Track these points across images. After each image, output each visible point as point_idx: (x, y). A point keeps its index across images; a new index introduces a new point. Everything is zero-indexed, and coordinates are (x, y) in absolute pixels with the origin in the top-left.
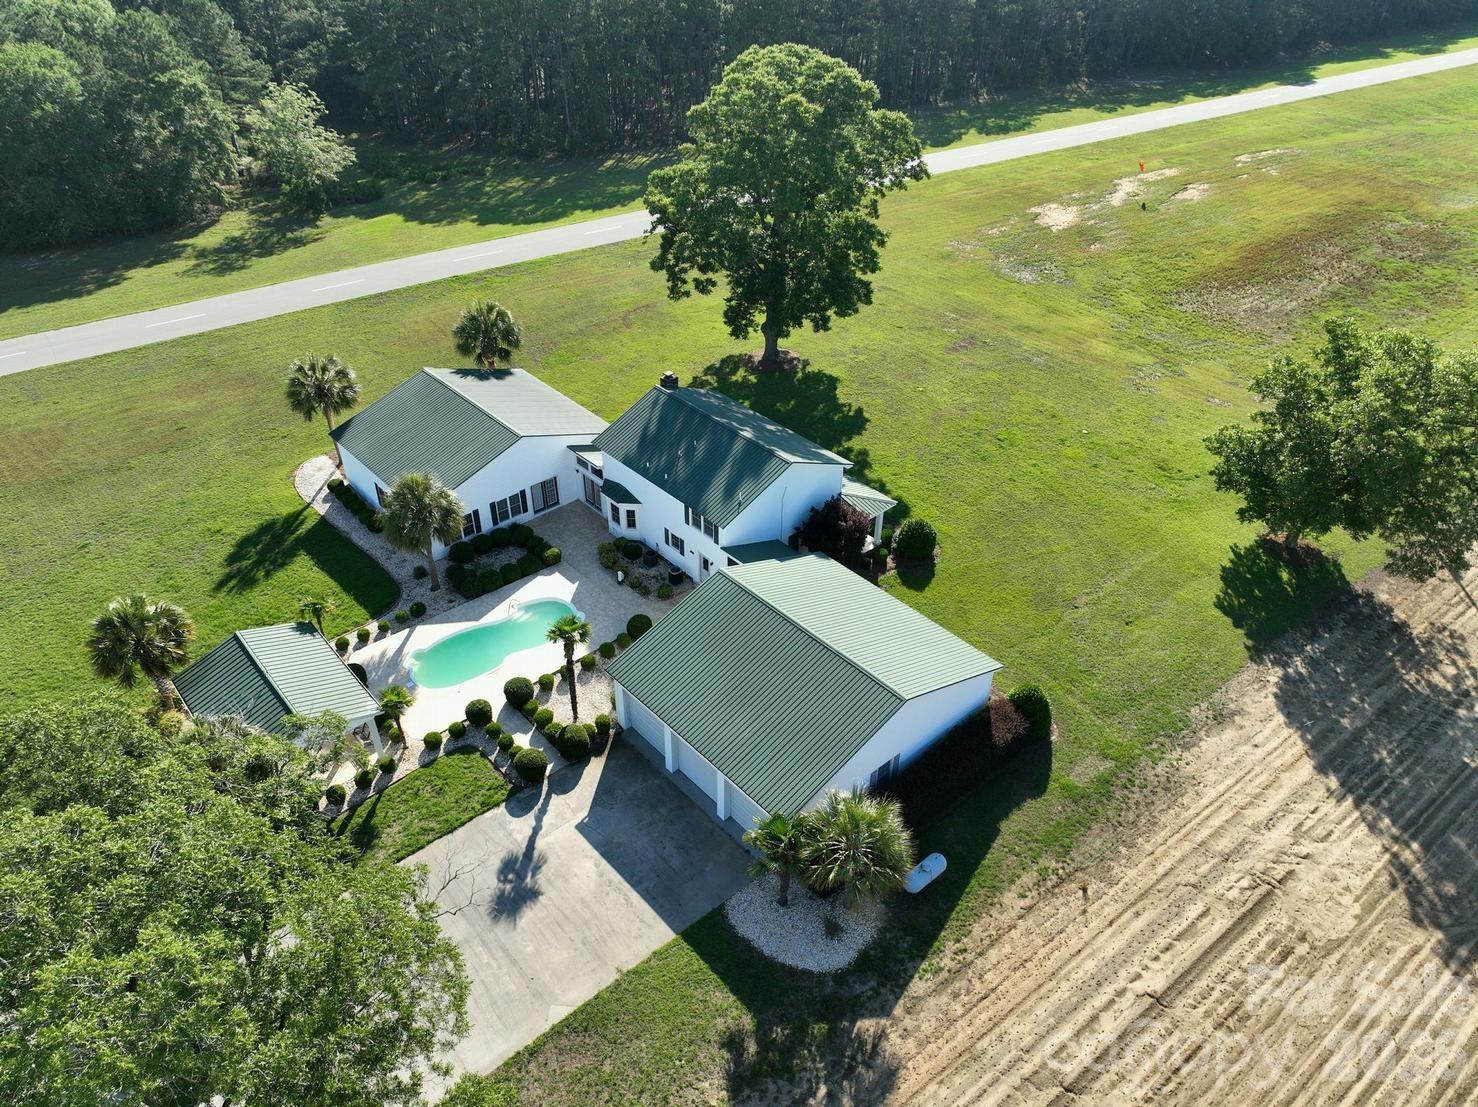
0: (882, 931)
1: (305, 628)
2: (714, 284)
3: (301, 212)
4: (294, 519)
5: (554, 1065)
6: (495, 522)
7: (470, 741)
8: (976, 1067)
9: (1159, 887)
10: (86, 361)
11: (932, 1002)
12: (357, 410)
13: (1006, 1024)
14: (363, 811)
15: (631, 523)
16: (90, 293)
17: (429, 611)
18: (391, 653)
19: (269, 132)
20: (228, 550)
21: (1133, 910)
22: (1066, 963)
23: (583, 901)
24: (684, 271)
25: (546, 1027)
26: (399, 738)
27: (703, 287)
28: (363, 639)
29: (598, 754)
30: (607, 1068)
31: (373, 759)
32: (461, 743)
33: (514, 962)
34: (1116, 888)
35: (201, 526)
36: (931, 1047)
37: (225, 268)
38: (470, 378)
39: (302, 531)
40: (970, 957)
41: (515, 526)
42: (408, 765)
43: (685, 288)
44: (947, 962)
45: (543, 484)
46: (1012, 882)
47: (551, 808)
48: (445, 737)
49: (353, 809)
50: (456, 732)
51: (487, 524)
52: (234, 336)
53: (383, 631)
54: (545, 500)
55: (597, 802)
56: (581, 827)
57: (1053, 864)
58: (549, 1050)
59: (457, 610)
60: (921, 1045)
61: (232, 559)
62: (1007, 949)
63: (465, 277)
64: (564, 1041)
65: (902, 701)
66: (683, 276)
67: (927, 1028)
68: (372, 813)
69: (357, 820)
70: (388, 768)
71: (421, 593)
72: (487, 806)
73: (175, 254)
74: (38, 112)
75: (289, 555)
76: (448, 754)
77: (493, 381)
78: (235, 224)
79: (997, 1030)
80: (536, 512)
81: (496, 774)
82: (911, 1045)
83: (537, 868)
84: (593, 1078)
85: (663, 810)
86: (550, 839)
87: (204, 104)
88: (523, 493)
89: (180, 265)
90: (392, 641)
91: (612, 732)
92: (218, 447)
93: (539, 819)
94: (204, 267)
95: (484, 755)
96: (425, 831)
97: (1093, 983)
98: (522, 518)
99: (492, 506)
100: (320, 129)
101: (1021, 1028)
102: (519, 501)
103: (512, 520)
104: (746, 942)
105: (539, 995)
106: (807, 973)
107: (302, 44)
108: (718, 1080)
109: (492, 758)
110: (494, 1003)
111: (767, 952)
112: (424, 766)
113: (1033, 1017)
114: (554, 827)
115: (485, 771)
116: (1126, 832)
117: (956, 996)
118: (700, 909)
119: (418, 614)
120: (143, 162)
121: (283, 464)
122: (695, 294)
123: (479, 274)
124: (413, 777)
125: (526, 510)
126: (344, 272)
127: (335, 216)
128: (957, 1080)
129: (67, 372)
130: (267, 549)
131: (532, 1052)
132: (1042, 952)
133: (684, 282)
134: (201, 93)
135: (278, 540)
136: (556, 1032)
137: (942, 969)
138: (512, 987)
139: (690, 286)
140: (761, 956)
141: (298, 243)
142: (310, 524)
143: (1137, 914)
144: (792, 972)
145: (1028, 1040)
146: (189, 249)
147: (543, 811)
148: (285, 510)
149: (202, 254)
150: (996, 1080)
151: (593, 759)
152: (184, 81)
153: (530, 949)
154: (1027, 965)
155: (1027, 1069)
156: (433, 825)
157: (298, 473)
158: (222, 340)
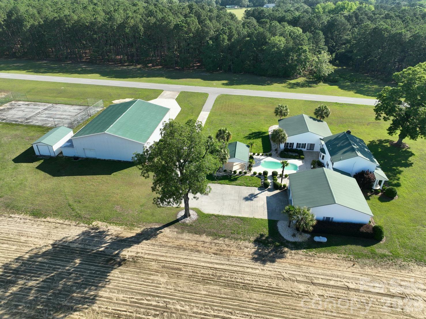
0: (303, 242)
1: (248, 146)
2: (389, 119)
3: (317, 81)
4: (264, 133)
5: (234, 220)
6: (297, 147)
7: (261, 177)
8: (298, 268)
9: (373, 276)
10: (254, 97)
11: (301, 256)
12: (286, 117)
13: (311, 268)
14: (237, 177)
15: (323, 159)
16: (265, 85)
17: (272, 156)
18: (261, 159)
19: (316, 62)
20: (250, 133)
21: (361, 275)
22: (335, 270)
23: (257, 206)
24: (382, 113)
25: (237, 216)
26: (250, 170)
27: (385, 119)
28: (258, 155)
29: (280, 190)
30: (240, 226)
31: (244, 171)
32: (259, 176)
33: (240, 206)
34: (362, 270)
35: (249, 128)
36: (294, 260)
37: (292, 87)
38: (311, 119)
39: (264, 135)
40: (315, 256)
41: (301, 150)
42: (248, 175)
43: (380, 118)
44: (310, 253)
45: (311, 144)
46: (339, 254)
47: (265, 192)
48: (257, 174)
49: (236, 175)
50: (260, 174)
51: (295, 147)
52: (281, 100)
53: (262, 155)
54: (310, 148)
55: (273, 196)
56: (267, 197)
57: (352, 258)
58: (235, 219)
59: (278, 158)
60: (292, 258)
61: (250, 134)
62: (325, 260)
63: (339, 103)
64: (238, 219)
65: (335, 203)
66: (381, 115)
67: (295, 257)
68: (238, 178)
69: (235, 177)
70: (245, 173)
71: (273, 153)
72: (255, 186)
73: (285, 82)
74: (273, 50)
75: (259, 138)
76: (256, 177)
77: (316, 122)
78: (301, 80)
79: (308, 267)
80: (307, 150)
81: (261, 183)
82: (290, 257)
83: (255, 197)
84: (237, 225)
85: (282, 203)
86: (260, 196)
87: (306, 54)
88: (305, 144)
89: (283, 85)
90: (263, 157)
91: (286, 188)
92: (262, 117)
93: (262, 192)
94: (288, 86)
95: (261, 180)
96: (243, 184)
97: (337, 276)
98: (303, 149)
99: (297, 143)
100: (329, 63)
101: (313, 270)
102: (304, 145)
103: (301, 149)
104: (277, 227)
105: (239, 212)
106: (283, 237)
107: (344, 44)
108: (255, 238)
109: (262, 181)
110: (233, 209)
111: (279, 230)
112: (251, 176)
113: (318, 271)
114: (263, 195)
115: (260, 182)
116: (377, 265)
117: (306, 258)
118: (274, 218)
119: (270, 155)
120: (288, 63)
121: (270, 124)
122: (382, 120)
123: (342, 103)
124: (248, 177)
125: (305, 148)
126: (313, 95)
127: (324, 83)
128: (293, 266)
129: (250, 98)
130: (257, 135)
131: (232, 217)
132: (332, 265)
133: (380, 116)
134: (306, 51)
135: (259, 135)
136: (238, 217)
137: (308, 253)
138: (237, 209)
139: (382, 118)
140: (278, 230)
141: (311, 87)
142: (266, 135)
143: (362, 276)
144: (280, 235)
145: (312, 272)
146: (288, 83)
147: (263, 192)
148: (264, 131)
149: (290, 84)
150: (300, 272)
151: (278, 190)
152: (304, 48)
153: (244, 206)
154: (326, 265)
155: (307, 275)
156: (245, 184)
157: (271, 127)
158: (279, 100)
